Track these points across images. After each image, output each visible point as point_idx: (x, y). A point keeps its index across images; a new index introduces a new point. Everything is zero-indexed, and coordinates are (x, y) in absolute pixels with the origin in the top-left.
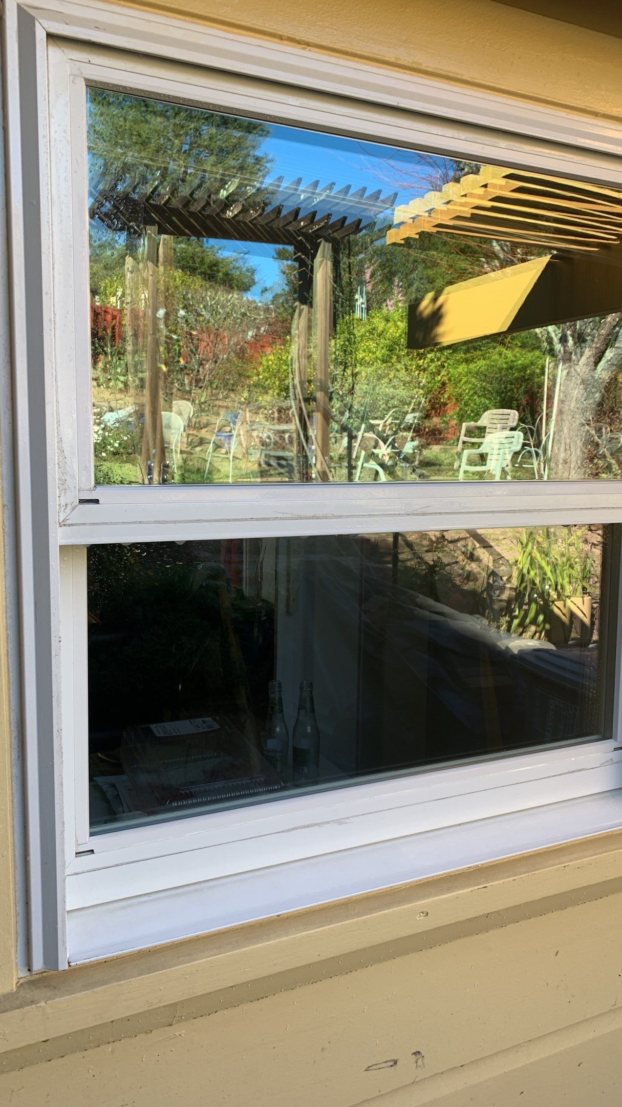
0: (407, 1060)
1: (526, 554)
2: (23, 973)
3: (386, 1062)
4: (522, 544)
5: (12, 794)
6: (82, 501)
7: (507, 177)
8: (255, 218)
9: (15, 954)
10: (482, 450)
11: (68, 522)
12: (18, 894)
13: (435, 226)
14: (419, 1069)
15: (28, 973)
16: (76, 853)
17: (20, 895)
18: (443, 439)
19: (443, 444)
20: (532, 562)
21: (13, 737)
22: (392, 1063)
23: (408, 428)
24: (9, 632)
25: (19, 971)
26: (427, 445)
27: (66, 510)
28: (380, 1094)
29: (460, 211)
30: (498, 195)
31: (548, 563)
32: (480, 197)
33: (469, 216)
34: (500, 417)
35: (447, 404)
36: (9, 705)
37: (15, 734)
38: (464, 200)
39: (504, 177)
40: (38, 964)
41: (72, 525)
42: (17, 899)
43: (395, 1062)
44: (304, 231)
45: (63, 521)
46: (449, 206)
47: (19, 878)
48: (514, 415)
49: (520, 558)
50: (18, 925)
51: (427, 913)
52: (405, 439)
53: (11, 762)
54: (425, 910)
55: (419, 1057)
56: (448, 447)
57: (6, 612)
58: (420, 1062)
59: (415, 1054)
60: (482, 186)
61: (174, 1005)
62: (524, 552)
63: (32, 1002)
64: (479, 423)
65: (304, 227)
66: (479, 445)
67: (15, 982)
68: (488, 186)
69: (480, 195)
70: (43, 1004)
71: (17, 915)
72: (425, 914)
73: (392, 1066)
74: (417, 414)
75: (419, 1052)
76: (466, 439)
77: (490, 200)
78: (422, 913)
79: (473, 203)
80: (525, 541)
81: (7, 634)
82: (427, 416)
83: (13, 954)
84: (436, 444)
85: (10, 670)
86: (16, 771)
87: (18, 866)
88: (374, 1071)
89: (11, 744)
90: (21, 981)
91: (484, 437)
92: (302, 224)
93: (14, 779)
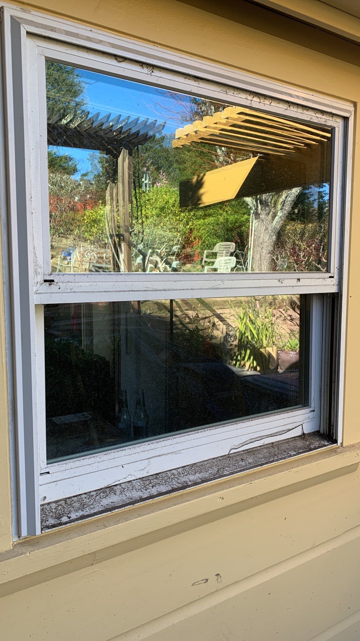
0: (213, 579)
1: (243, 323)
2: (16, 539)
3: (202, 580)
4: (240, 318)
5: (9, 440)
6: (45, 281)
7: (239, 114)
8: (87, 130)
9: (12, 529)
10: (215, 266)
11: (38, 292)
12: (12, 495)
13: (199, 139)
14: (219, 583)
15: (18, 539)
16: (40, 474)
17: (13, 496)
18: (192, 261)
19: (193, 264)
20: (247, 327)
21: (9, 408)
22: (205, 581)
23: (173, 254)
24: (7, 351)
25: (13, 538)
26: (184, 264)
27: (37, 286)
28: (200, 598)
29: (213, 132)
30: (234, 123)
31: (255, 329)
32: (224, 124)
33: (219, 134)
34: (225, 246)
35: (193, 242)
36: (7, 391)
37: (10, 407)
38: (215, 126)
39: (237, 114)
40: (24, 533)
41: (40, 293)
42: (12, 498)
43: (207, 581)
44: (116, 138)
45: (36, 291)
46: (207, 129)
47: (13, 486)
48: (232, 246)
49: (240, 326)
50: (13, 512)
51: (223, 498)
52: (172, 260)
53: (8, 423)
54: (221, 496)
55: (219, 577)
56: (195, 265)
57: (5, 340)
58: (219, 580)
59: (216, 575)
60: (226, 118)
61: (95, 553)
62: (242, 322)
63: (22, 554)
64: (214, 251)
65: (115, 136)
66: (213, 263)
67: (12, 543)
68: (229, 118)
69: (224, 123)
70: (28, 554)
71: (12, 507)
72: (222, 499)
73: (205, 582)
74: (179, 246)
75: (219, 574)
76: (206, 260)
77: (230, 126)
78: (221, 498)
79: (220, 128)
80: (242, 317)
81: (6, 353)
82: (184, 247)
83: (10, 528)
84: (189, 263)
85: (8, 372)
86: (11, 427)
87: (12, 480)
88: (197, 585)
89: (8, 412)
90: (15, 543)
91: (216, 258)
92: (115, 133)
93: (10, 432)
